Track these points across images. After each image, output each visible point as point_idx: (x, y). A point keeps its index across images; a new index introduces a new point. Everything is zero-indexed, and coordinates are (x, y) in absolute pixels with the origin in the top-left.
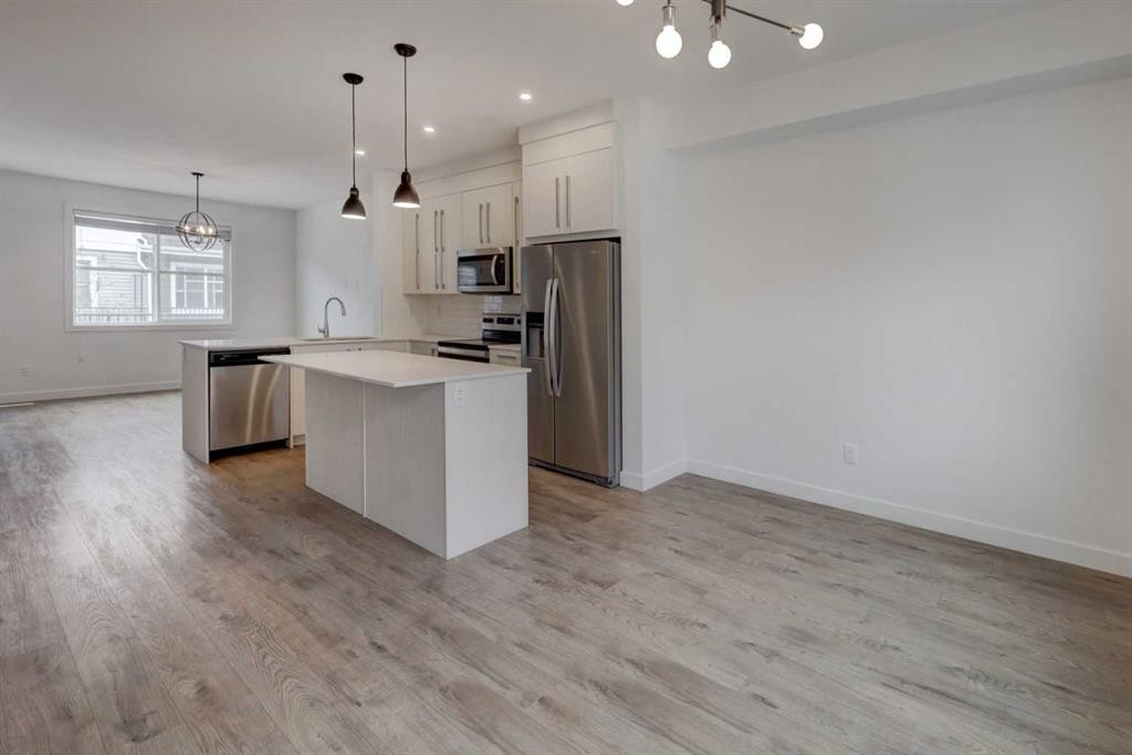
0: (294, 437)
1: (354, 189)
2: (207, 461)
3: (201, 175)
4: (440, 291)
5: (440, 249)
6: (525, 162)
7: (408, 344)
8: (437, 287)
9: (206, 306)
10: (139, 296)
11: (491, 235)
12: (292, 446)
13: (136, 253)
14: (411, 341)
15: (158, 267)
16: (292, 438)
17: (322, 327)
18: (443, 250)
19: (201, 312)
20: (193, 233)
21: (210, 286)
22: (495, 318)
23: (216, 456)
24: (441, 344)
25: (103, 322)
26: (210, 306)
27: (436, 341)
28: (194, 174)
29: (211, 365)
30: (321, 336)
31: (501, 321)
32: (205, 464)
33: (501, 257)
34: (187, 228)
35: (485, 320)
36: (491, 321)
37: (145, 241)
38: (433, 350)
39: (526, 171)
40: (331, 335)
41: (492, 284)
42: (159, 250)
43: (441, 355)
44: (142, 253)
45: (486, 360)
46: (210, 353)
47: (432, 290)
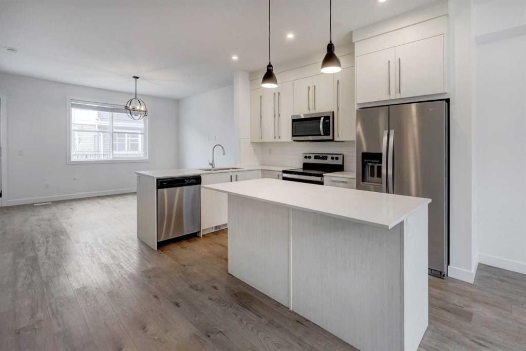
0: (203, 230)
1: (270, 66)
2: (156, 249)
3: (138, 78)
4: (277, 140)
5: (277, 116)
6: (356, 54)
7: (260, 172)
8: (275, 138)
9: (126, 149)
10: (97, 145)
11: (316, 105)
12: (201, 236)
13: (95, 125)
14: (261, 170)
15: (112, 130)
16: (201, 231)
17: (211, 162)
18: (279, 115)
19: (125, 153)
20: (134, 109)
21: (128, 140)
22: (313, 156)
23: (161, 245)
24: (284, 172)
25: (84, 159)
26: (128, 149)
27: (281, 170)
28: (134, 77)
29: (158, 188)
30: (210, 167)
31: (316, 157)
32: (154, 250)
33: (327, 118)
34: (131, 107)
35: (306, 157)
36: (310, 157)
37: (100, 120)
38: (279, 176)
39: (358, 60)
40: (215, 167)
41: (320, 135)
42: (112, 124)
43: (284, 179)
44: (98, 125)
45: (321, 183)
46: (157, 180)
47: (271, 139)
